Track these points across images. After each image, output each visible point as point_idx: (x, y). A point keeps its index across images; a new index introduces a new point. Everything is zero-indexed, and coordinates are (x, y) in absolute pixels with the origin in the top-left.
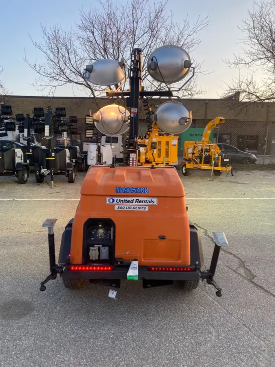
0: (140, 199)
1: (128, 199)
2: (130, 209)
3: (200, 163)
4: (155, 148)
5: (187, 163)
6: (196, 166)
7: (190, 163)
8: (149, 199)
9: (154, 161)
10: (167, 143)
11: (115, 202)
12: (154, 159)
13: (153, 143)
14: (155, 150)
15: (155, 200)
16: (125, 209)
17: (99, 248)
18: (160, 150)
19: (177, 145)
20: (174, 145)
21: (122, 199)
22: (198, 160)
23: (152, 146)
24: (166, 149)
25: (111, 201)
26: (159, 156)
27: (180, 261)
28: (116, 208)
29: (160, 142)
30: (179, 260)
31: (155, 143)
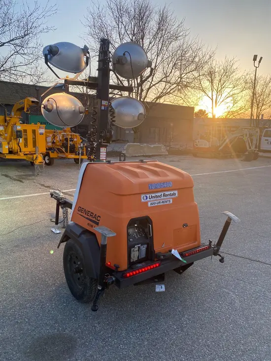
0: (167, 193)
1: (157, 194)
2: (159, 204)
3: (66, 151)
4: (21, 137)
5: (50, 152)
6: (61, 155)
7: (54, 152)
8: (172, 192)
9: (20, 151)
10: (34, 132)
11: (148, 199)
12: (20, 149)
13: (18, 131)
14: (21, 139)
15: (176, 192)
16: (156, 204)
17: (139, 247)
18: (26, 140)
19: (44, 134)
20: (42, 134)
21: (153, 195)
22: (64, 150)
23: (17, 135)
24: (33, 138)
25: (145, 198)
26: (26, 145)
27: (197, 243)
28: (149, 204)
29: (25, 131)
30: (195, 242)
31: (20, 131)
